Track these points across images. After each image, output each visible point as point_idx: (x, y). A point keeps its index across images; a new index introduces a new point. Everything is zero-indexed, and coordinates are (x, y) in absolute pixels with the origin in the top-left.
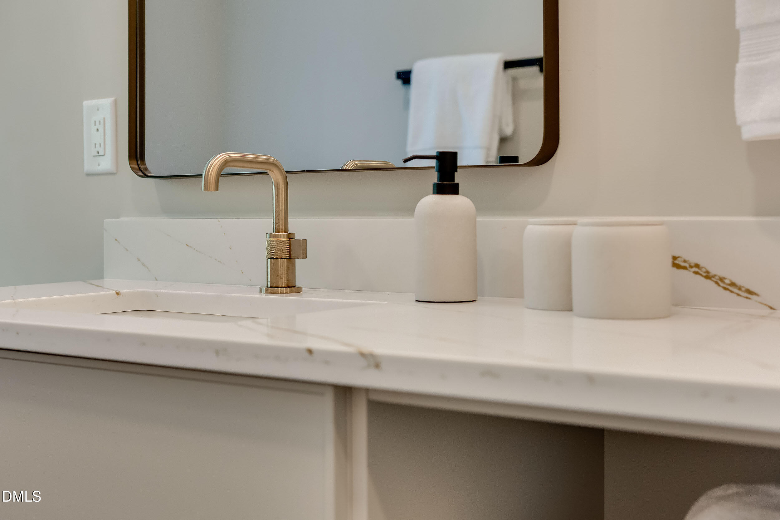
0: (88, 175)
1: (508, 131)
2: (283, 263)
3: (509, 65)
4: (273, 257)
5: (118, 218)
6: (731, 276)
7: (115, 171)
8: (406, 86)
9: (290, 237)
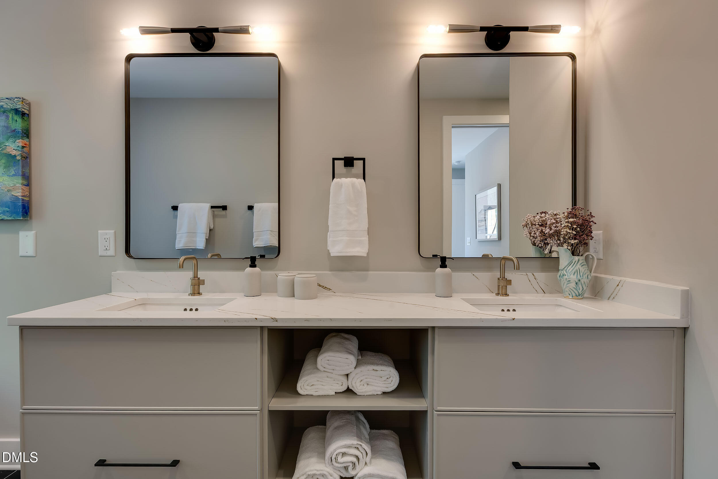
0: (100, 256)
1: (212, 227)
2: (196, 287)
3: (212, 207)
4: (193, 285)
5: (116, 271)
6: (325, 286)
7: (114, 255)
8: (176, 212)
9: (199, 279)
